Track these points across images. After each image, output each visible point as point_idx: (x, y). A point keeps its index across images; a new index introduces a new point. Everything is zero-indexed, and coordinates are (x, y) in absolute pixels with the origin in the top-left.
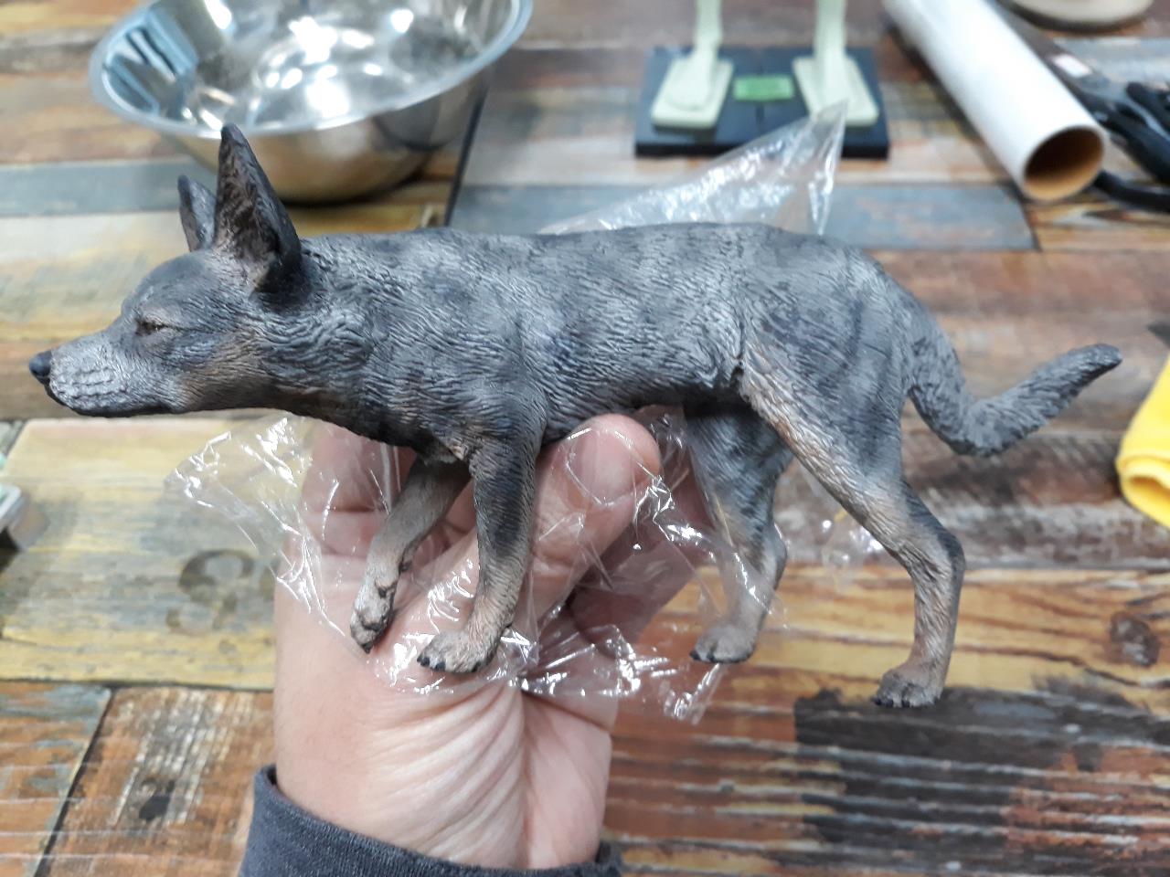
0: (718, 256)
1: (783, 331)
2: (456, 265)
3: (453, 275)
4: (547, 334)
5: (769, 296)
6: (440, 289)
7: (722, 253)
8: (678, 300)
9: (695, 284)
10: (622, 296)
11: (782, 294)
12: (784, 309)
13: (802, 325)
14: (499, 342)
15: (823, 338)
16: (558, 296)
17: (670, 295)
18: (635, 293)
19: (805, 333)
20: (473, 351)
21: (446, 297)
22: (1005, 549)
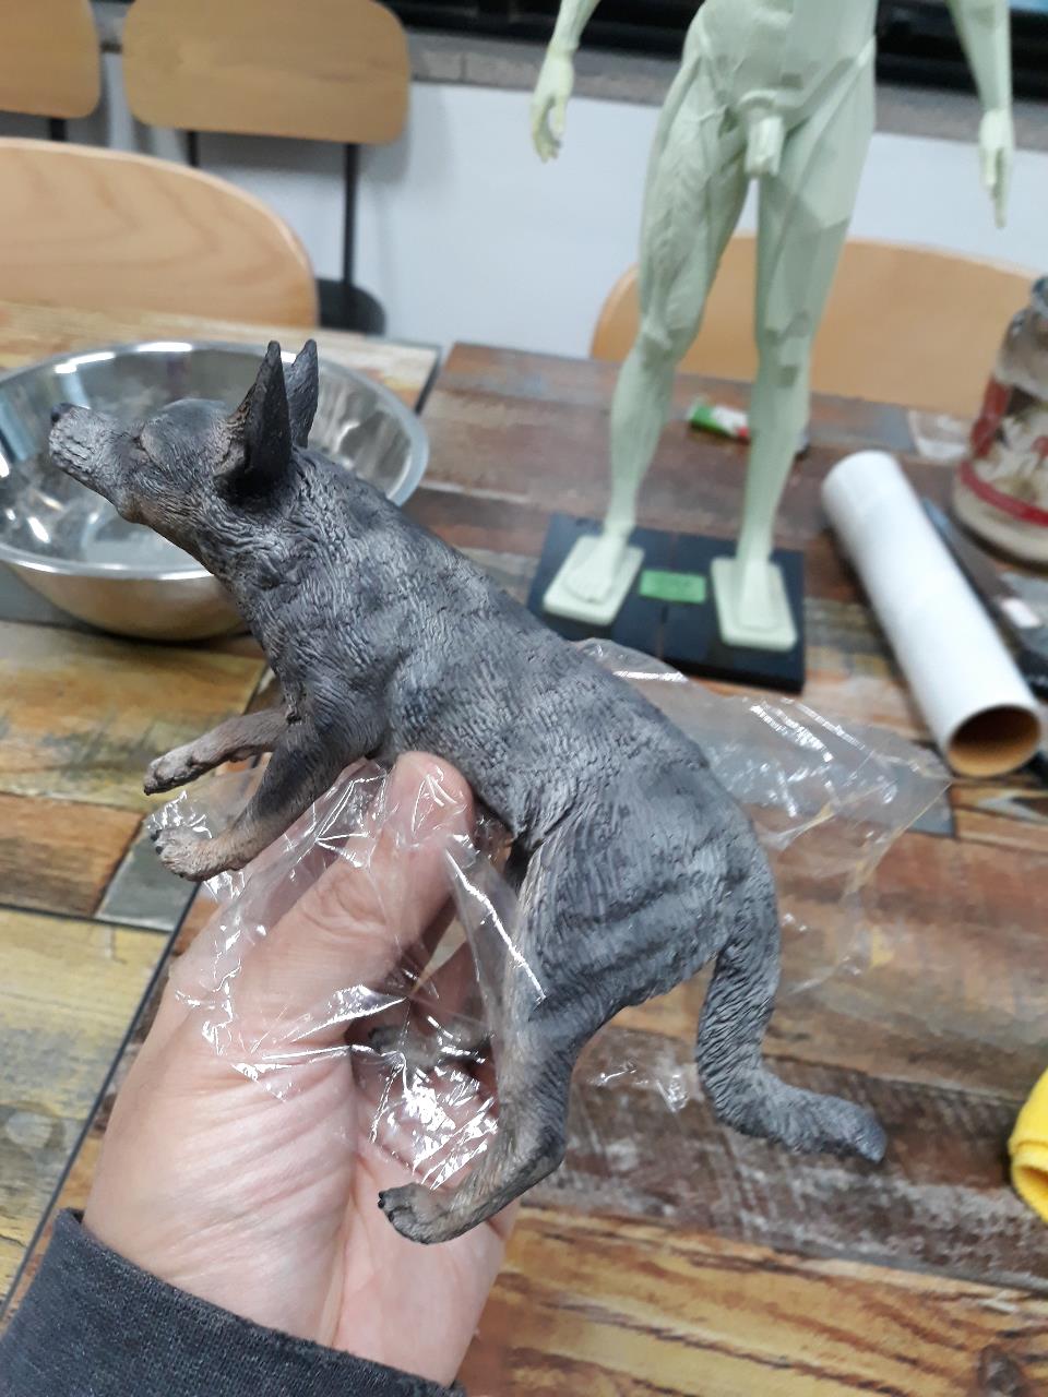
0: (612, 741)
1: (584, 847)
2: (396, 573)
3: (385, 579)
4: (417, 682)
5: (606, 809)
6: (366, 581)
7: (618, 741)
8: (543, 746)
9: (569, 745)
10: (503, 704)
11: (615, 817)
12: (604, 831)
13: (599, 857)
14: (370, 656)
15: (603, 883)
16: (452, 661)
17: (541, 737)
18: (517, 711)
19: (595, 864)
20: (346, 647)
21: (361, 590)
22: (865, 1234)
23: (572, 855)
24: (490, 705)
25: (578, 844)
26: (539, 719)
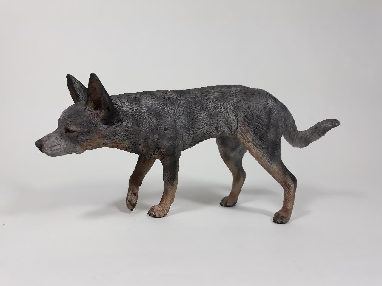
23: (249, 125)
24: (202, 114)
25: (248, 122)
26: (213, 108)
